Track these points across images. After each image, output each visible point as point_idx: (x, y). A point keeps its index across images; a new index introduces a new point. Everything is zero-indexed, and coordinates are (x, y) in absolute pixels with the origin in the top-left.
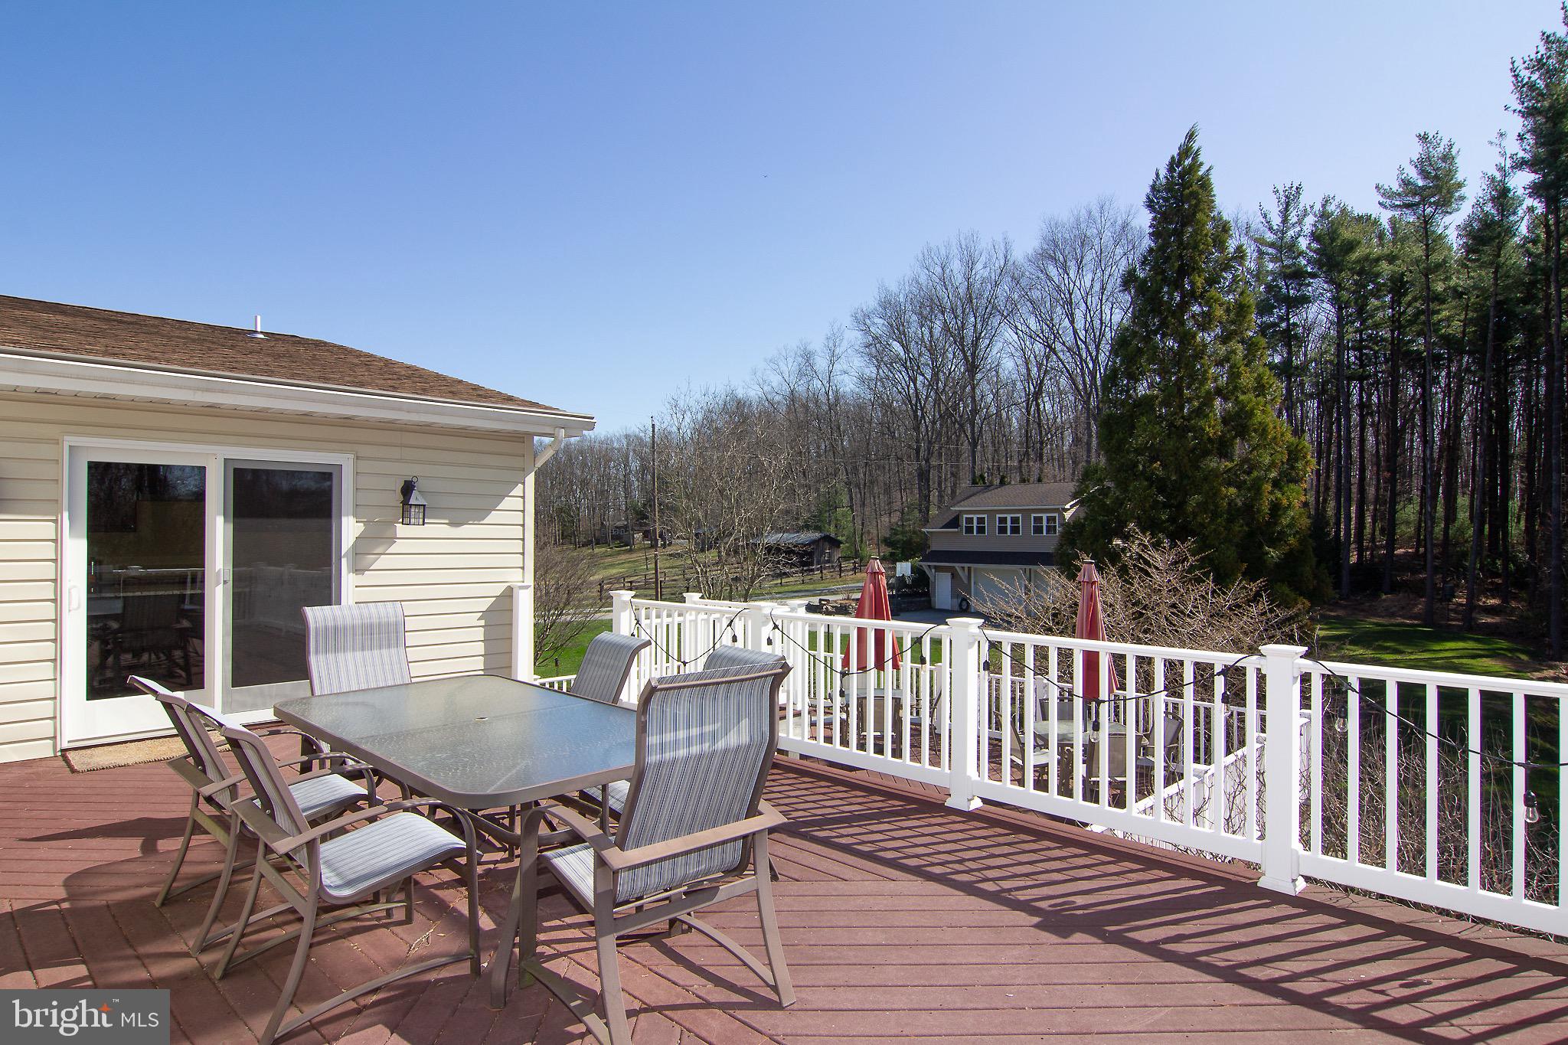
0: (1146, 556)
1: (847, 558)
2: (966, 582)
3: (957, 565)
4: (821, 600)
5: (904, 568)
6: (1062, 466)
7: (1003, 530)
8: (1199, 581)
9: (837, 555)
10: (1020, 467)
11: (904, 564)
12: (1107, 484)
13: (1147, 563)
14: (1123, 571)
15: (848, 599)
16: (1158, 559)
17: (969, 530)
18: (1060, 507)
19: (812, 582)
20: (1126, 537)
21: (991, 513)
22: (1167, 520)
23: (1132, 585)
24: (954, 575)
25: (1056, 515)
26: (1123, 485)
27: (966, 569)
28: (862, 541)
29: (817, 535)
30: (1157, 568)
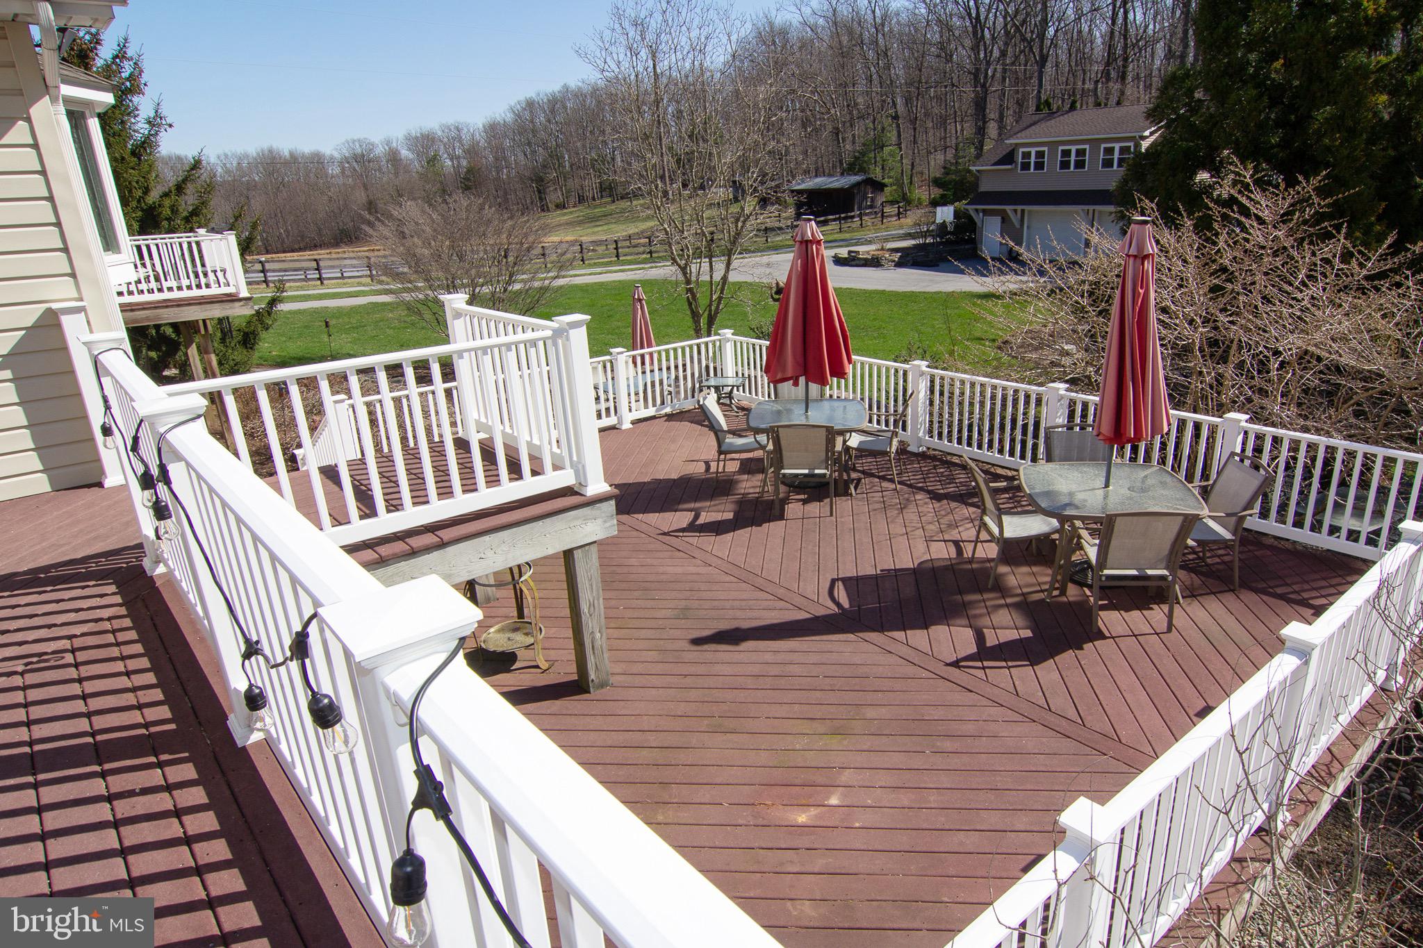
0: (1244, 200)
1: (892, 203)
2: (1018, 226)
3: (1008, 208)
4: (850, 252)
5: (945, 214)
6: (1148, 87)
7: (1065, 165)
8: (1326, 236)
9: (880, 199)
10: (1096, 89)
11: (945, 209)
12: (1198, 95)
13: (1245, 212)
14: (1204, 226)
15: (882, 249)
16: (1264, 205)
17: (1025, 166)
18: (1137, 135)
19: (852, 230)
20: (1216, 170)
21: (1053, 145)
22: (1278, 145)
23: (1215, 244)
24: (1005, 219)
25: (1131, 144)
26: (1221, 96)
27: (1019, 213)
28: (911, 183)
29: (858, 178)
30: (1258, 218)
